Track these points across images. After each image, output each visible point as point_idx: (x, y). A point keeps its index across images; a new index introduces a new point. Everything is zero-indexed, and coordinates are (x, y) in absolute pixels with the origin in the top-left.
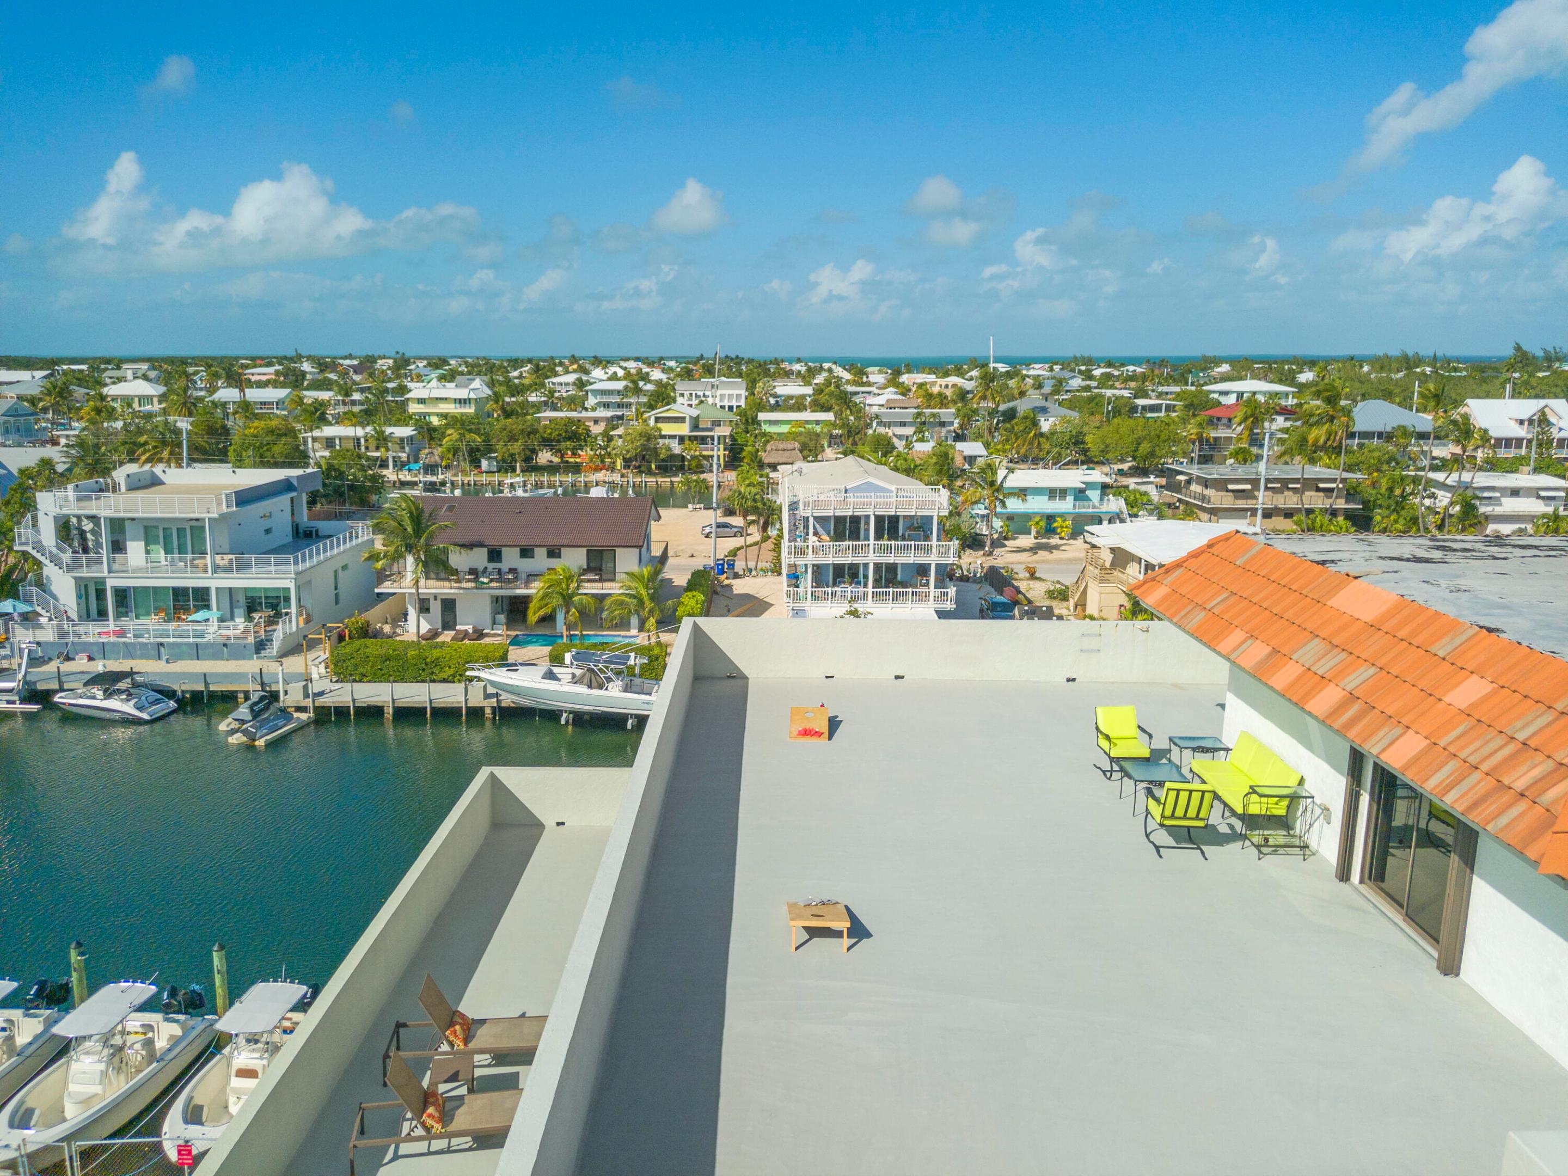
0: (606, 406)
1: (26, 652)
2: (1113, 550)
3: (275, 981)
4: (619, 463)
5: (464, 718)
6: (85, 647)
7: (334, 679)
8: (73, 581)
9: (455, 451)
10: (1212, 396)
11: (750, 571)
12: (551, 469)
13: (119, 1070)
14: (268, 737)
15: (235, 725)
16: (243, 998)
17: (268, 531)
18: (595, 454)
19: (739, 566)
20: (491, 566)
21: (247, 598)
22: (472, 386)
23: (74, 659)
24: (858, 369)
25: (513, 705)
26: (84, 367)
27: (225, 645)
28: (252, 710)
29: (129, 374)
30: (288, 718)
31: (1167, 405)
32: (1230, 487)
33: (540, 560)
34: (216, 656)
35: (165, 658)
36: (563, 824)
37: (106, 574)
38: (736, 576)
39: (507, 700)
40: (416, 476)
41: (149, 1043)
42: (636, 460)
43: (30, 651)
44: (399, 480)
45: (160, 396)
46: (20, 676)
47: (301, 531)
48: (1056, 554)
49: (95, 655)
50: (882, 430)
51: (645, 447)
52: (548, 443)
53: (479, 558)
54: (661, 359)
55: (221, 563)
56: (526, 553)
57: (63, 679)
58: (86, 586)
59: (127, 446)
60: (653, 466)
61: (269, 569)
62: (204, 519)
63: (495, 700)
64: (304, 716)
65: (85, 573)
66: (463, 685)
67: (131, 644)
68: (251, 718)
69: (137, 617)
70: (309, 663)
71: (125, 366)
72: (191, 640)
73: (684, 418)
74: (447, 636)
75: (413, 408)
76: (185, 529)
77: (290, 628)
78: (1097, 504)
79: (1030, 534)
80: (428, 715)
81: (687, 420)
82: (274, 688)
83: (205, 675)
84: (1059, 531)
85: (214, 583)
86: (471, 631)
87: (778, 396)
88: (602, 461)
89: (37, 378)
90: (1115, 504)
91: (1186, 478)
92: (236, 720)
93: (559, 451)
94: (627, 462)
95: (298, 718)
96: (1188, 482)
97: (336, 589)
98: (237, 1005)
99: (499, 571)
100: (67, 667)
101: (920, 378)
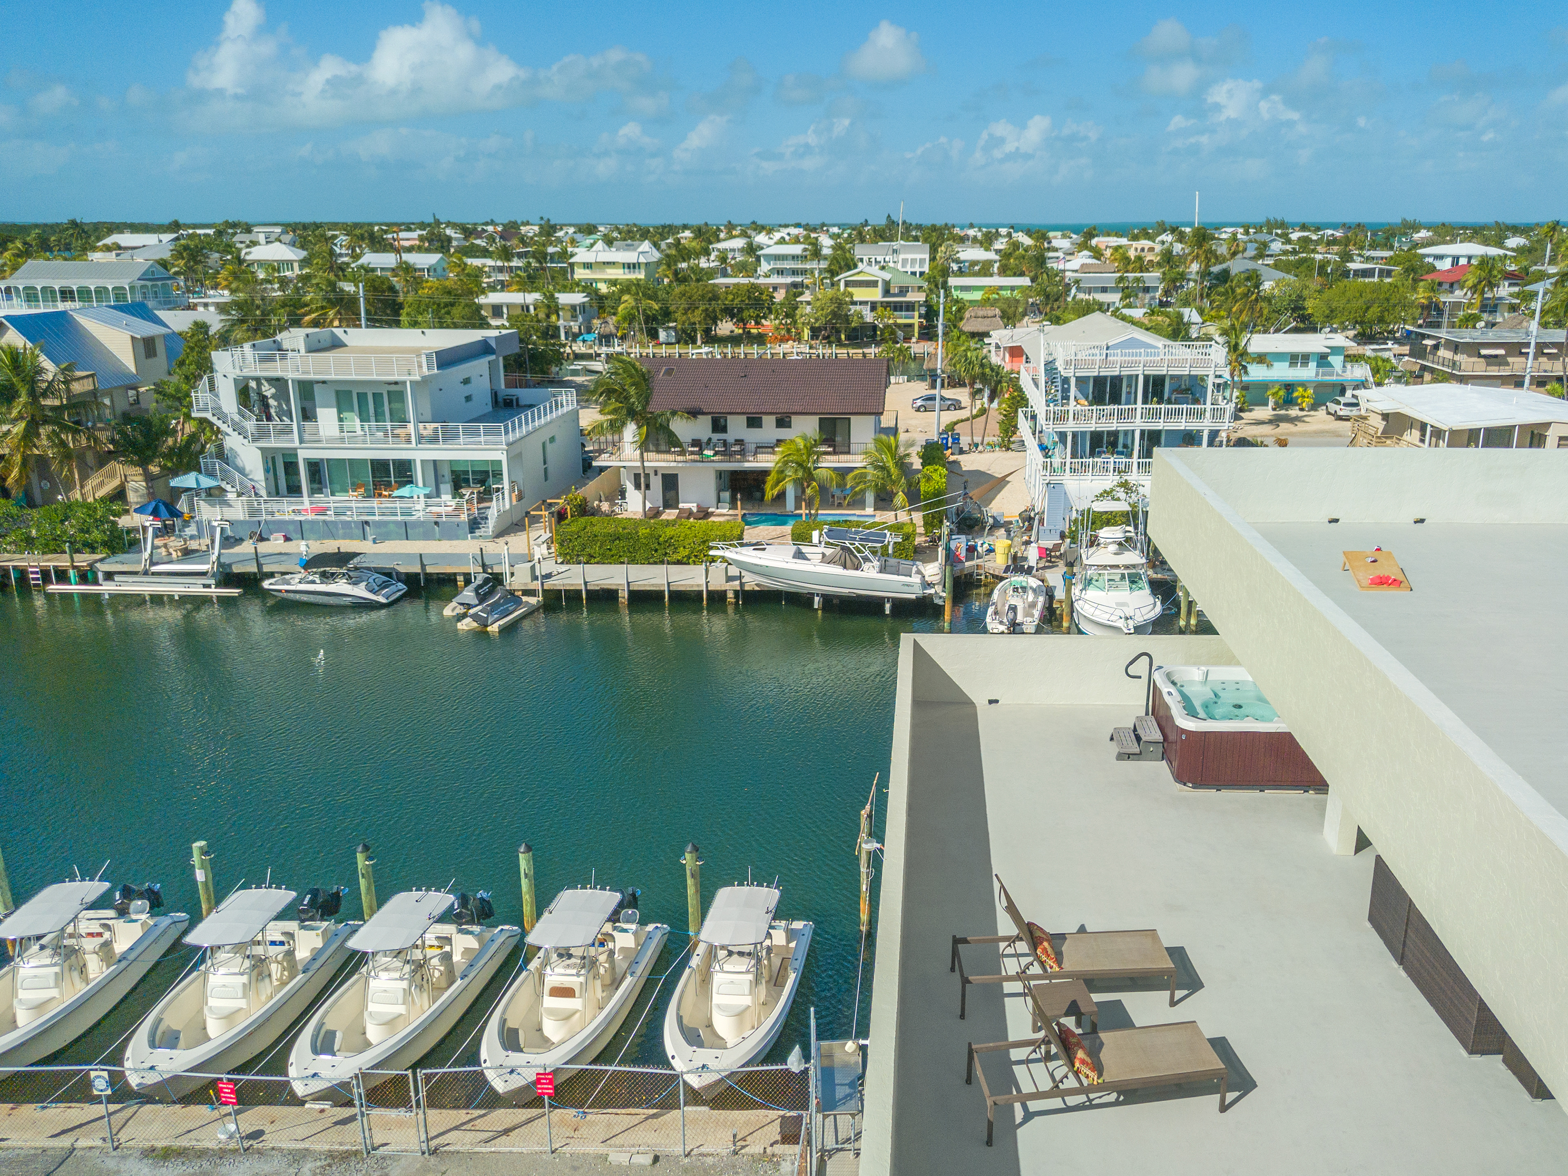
0: (780, 272)
1: (218, 530)
2: (1385, 416)
3: (584, 887)
4: (806, 333)
5: (705, 602)
6: (280, 526)
7: (560, 561)
8: (259, 452)
9: (630, 318)
10: (1427, 260)
11: (977, 445)
12: (734, 340)
13: (421, 988)
14: (501, 622)
15: (461, 610)
16: (551, 907)
17: (468, 398)
18: (781, 323)
19: (965, 441)
20: (716, 437)
21: (453, 472)
22: (640, 249)
23: (268, 540)
24: (1040, 234)
25: (757, 588)
26: (211, 232)
27: (436, 523)
28: (477, 594)
29: (262, 238)
30: (518, 602)
31: (1380, 269)
32: (1484, 352)
33: (769, 431)
34: (427, 536)
35: (371, 538)
36: (997, 701)
37: (297, 444)
38: (961, 452)
39: (751, 582)
40: (591, 347)
41: (447, 958)
42: (825, 329)
43: (222, 528)
44: (573, 352)
45: (301, 261)
46: (214, 558)
47: (500, 400)
48: (1301, 427)
49: (292, 535)
50: (1081, 296)
51: (834, 314)
52: (730, 312)
53: (701, 428)
54: (823, 225)
55: (425, 433)
56: (754, 422)
57: (262, 561)
58: (273, 459)
59: (287, 309)
60: (843, 337)
61: (477, 439)
62: (404, 383)
63: (738, 582)
64: (533, 600)
65: (273, 443)
66: (704, 566)
67: (332, 522)
68: (477, 602)
69: (333, 494)
70: (532, 542)
71: (256, 230)
72: (399, 518)
73: (877, 281)
74: (670, 514)
75: (580, 274)
76: (382, 394)
77: (504, 506)
78: (1340, 372)
79: (1267, 405)
80: (666, 599)
81: (880, 284)
82: (496, 570)
83: (421, 555)
84: (1299, 401)
85: (419, 455)
86: (695, 510)
87: (961, 262)
88: (789, 331)
89: (164, 242)
90: (1361, 372)
91: (1434, 342)
92: (462, 604)
93: (742, 320)
94: (815, 333)
95: (527, 602)
96: (1436, 347)
97: (545, 463)
98: (546, 915)
99: (725, 443)
100: (263, 548)
101: (1114, 241)
